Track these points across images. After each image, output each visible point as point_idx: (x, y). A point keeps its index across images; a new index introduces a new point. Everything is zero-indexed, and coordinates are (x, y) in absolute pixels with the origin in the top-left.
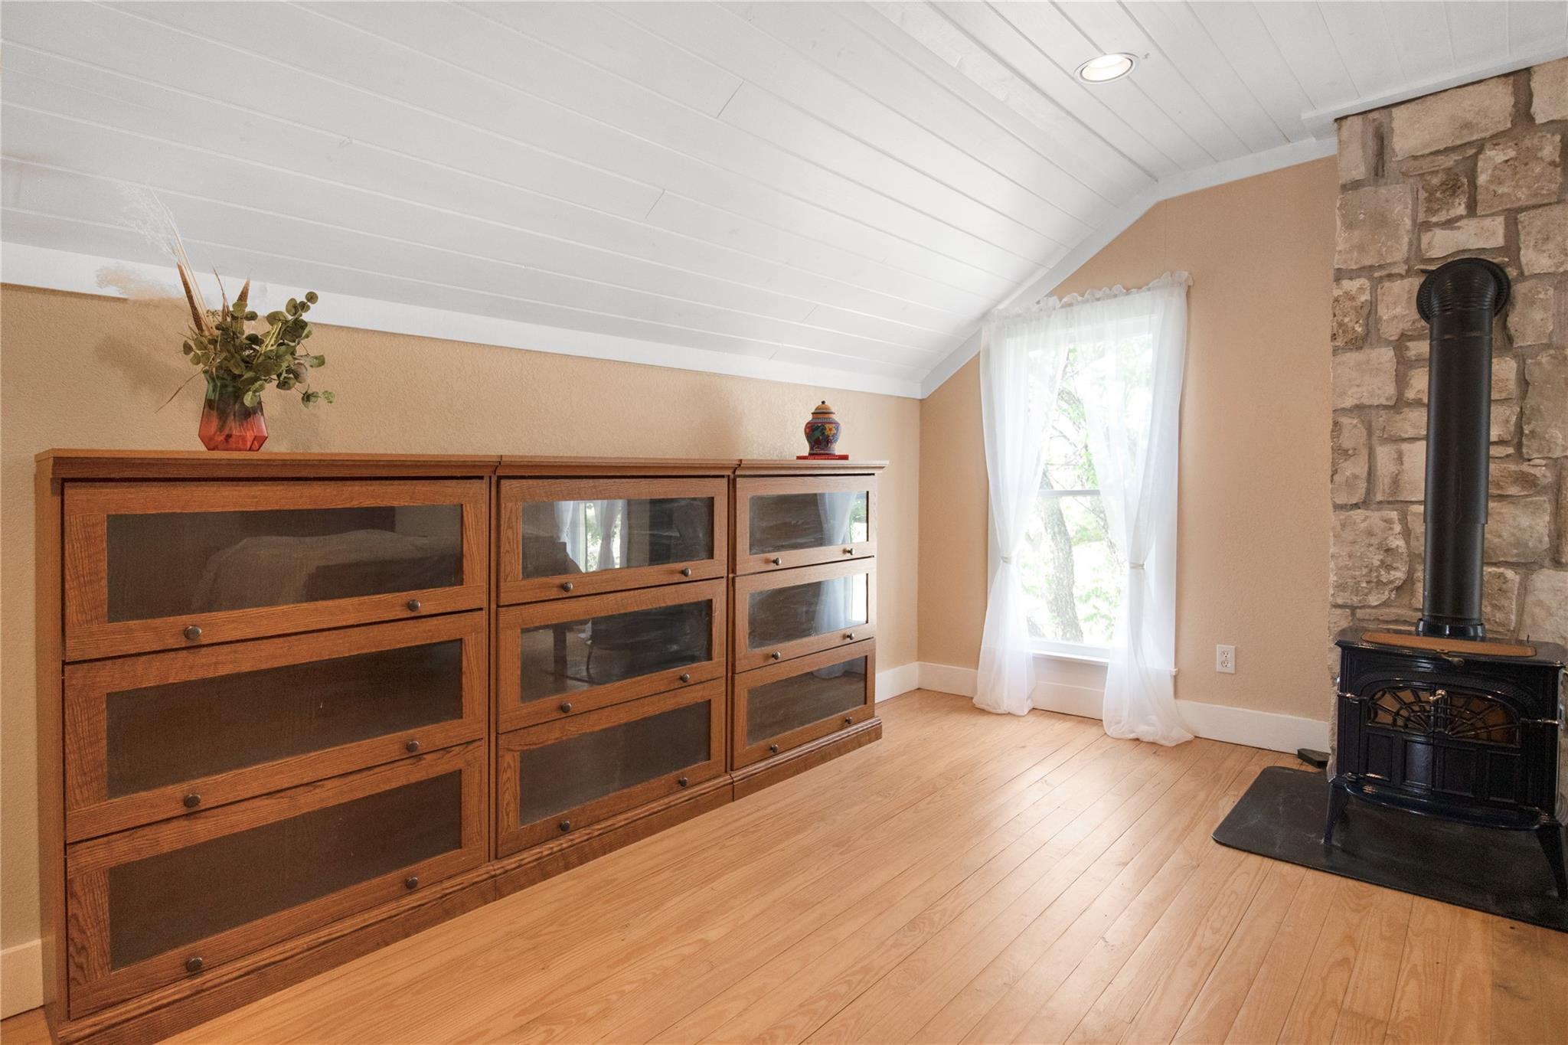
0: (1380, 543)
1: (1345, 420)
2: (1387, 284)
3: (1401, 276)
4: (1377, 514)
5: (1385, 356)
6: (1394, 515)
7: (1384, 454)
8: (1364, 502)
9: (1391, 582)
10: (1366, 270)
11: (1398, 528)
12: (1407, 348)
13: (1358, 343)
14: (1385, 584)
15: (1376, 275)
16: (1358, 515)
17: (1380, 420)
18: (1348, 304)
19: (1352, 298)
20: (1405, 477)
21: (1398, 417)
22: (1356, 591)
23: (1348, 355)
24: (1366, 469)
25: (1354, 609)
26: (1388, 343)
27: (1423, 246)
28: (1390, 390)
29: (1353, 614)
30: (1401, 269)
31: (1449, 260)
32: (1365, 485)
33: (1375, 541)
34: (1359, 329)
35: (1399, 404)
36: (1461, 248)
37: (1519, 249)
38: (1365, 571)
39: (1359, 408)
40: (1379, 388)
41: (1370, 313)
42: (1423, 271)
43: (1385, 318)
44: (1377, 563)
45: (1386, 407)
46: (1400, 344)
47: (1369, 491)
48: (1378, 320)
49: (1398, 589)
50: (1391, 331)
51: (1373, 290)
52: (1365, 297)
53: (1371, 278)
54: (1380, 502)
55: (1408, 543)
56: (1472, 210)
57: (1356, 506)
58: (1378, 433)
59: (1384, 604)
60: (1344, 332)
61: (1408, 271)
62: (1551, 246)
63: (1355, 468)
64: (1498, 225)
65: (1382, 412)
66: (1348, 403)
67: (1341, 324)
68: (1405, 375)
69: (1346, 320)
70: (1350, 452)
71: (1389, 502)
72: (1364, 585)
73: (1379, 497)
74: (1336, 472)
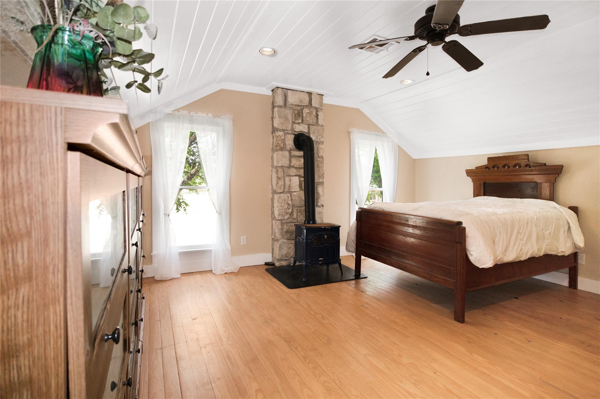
0: (287, 203)
1: (279, 169)
2: (287, 135)
3: (290, 134)
4: (286, 195)
5: (287, 153)
6: (289, 195)
7: (287, 179)
8: (283, 192)
9: (289, 212)
10: (283, 130)
11: (290, 198)
12: (291, 153)
13: (282, 149)
14: (288, 213)
15: (285, 132)
16: (282, 195)
17: (286, 170)
18: (280, 138)
19: (281, 137)
20: (291, 185)
21: (289, 170)
22: (282, 216)
23: (280, 152)
24: (283, 183)
25: (281, 220)
26: (287, 150)
27: (294, 127)
28: (288, 163)
29: (282, 222)
30: (290, 132)
31: (299, 133)
32: (283, 187)
33: (286, 202)
34: (282, 145)
35: (290, 167)
36: (301, 130)
37: (310, 134)
38: (284, 210)
39: (282, 166)
40: (286, 162)
41: (284, 141)
42: (294, 134)
43: (287, 144)
44: (286, 208)
45: (287, 167)
46: (290, 151)
47: (284, 189)
48: (286, 144)
49: (290, 214)
50: (288, 147)
51: (285, 136)
52: (283, 137)
53: (284, 132)
54: (286, 192)
55: (292, 202)
56: (302, 121)
57: (281, 193)
58: (285, 174)
59: (288, 218)
60: (279, 145)
61: (292, 133)
62: (315, 135)
63: (281, 183)
64: (306, 126)
65: (286, 168)
66: (280, 165)
67: (278, 143)
68: (291, 159)
69: (279, 142)
70: (280, 178)
71: (288, 192)
72: (284, 214)
73: (286, 190)
74: (277, 183)
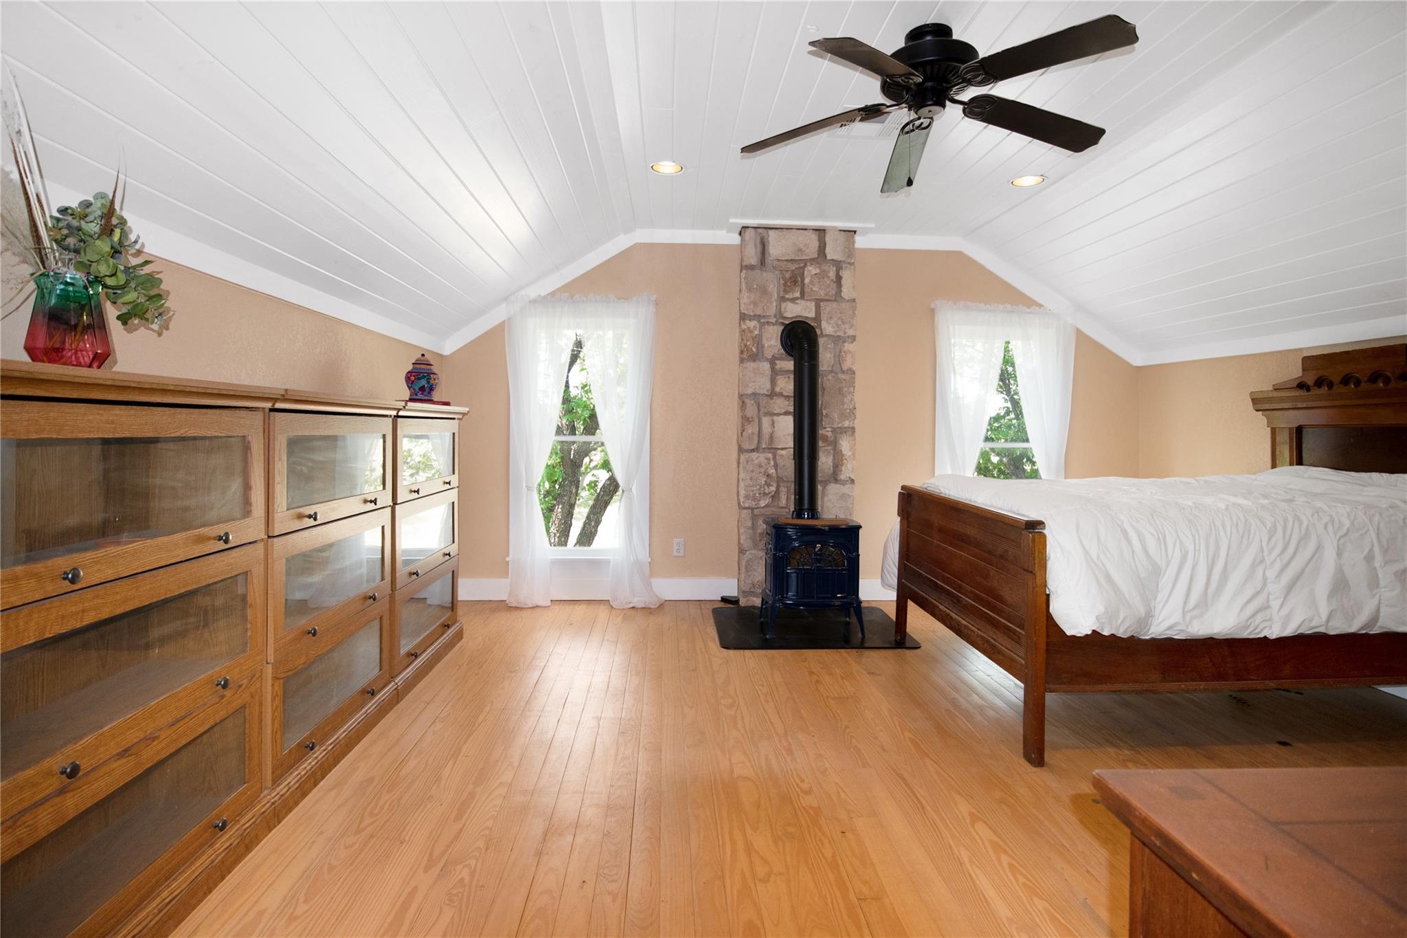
0: (765, 472)
1: (747, 401)
2: (766, 327)
3: (773, 325)
4: (762, 455)
5: (766, 366)
6: (770, 455)
7: (766, 421)
8: (757, 448)
9: (770, 493)
10: (757, 317)
11: (772, 463)
12: (776, 364)
13: (754, 357)
14: (767, 494)
15: (762, 321)
16: (754, 455)
17: (763, 401)
18: (749, 334)
19: (751, 332)
20: (775, 435)
21: (771, 401)
22: (754, 499)
23: (749, 363)
24: (757, 430)
25: (752, 509)
26: (767, 360)
27: (783, 310)
28: (768, 386)
29: (752, 512)
30: (773, 320)
31: (794, 320)
32: (757, 438)
33: (762, 470)
34: (754, 350)
35: (772, 394)
36: (799, 314)
37: (821, 321)
38: (758, 487)
39: (754, 394)
40: (763, 385)
41: (758, 340)
42: (783, 324)
43: (766, 345)
44: (763, 483)
45: (767, 395)
46: (772, 362)
47: (759, 442)
48: (763, 346)
49: (773, 497)
50: (768, 354)
51: (761, 329)
52: (757, 332)
53: (759, 322)
54: (764, 448)
55: (776, 471)
56: (803, 293)
57: (753, 451)
58: (763, 410)
59: (767, 506)
60: (747, 350)
61: (776, 321)
62: (832, 322)
63: (751, 429)
64: (812, 305)
65: (764, 398)
66: (749, 391)
67: (746, 346)
68: (775, 379)
69: (748, 343)
70: (750, 419)
71: (768, 448)
72: (757, 495)
73: (764, 446)
74: (743, 431)
